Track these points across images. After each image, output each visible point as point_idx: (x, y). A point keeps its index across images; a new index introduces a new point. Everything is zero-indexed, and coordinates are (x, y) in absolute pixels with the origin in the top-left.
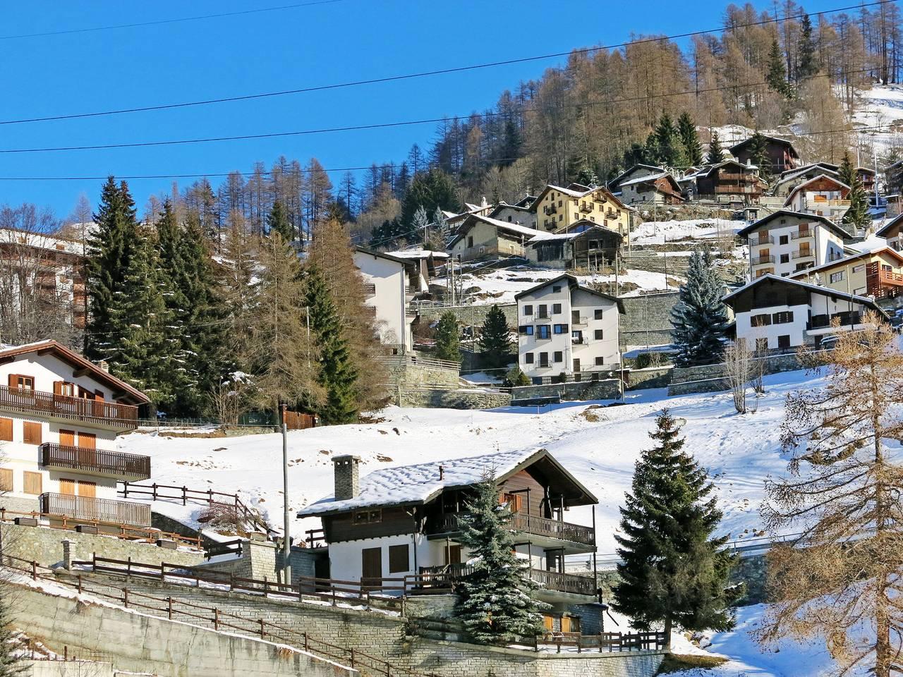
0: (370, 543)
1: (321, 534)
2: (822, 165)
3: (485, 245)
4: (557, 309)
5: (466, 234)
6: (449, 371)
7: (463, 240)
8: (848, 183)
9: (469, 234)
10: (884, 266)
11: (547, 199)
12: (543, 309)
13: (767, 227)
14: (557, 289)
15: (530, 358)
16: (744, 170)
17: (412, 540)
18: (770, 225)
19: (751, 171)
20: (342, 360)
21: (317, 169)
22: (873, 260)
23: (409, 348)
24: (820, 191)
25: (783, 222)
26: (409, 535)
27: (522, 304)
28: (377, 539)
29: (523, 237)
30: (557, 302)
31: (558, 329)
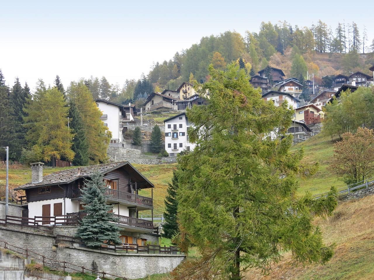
0: (46, 202)
1: (25, 198)
2: (293, 78)
3: (158, 104)
4: (181, 126)
5: (151, 100)
6: (136, 150)
7: (150, 102)
8: (302, 84)
9: (152, 100)
10: (311, 112)
11: (184, 87)
12: (175, 126)
13: (267, 97)
14: (181, 118)
15: (169, 146)
16: (262, 79)
17: (64, 201)
18: (267, 96)
19: (264, 79)
20: (83, 140)
21: (104, 80)
22: (307, 109)
23: (121, 141)
24: (291, 86)
25: (273, 95)
26: (63, 199)
27: (167, 124)
28: (49, 201)
29: (172, 101)
30: (181, 123)
31: (181, 134)
